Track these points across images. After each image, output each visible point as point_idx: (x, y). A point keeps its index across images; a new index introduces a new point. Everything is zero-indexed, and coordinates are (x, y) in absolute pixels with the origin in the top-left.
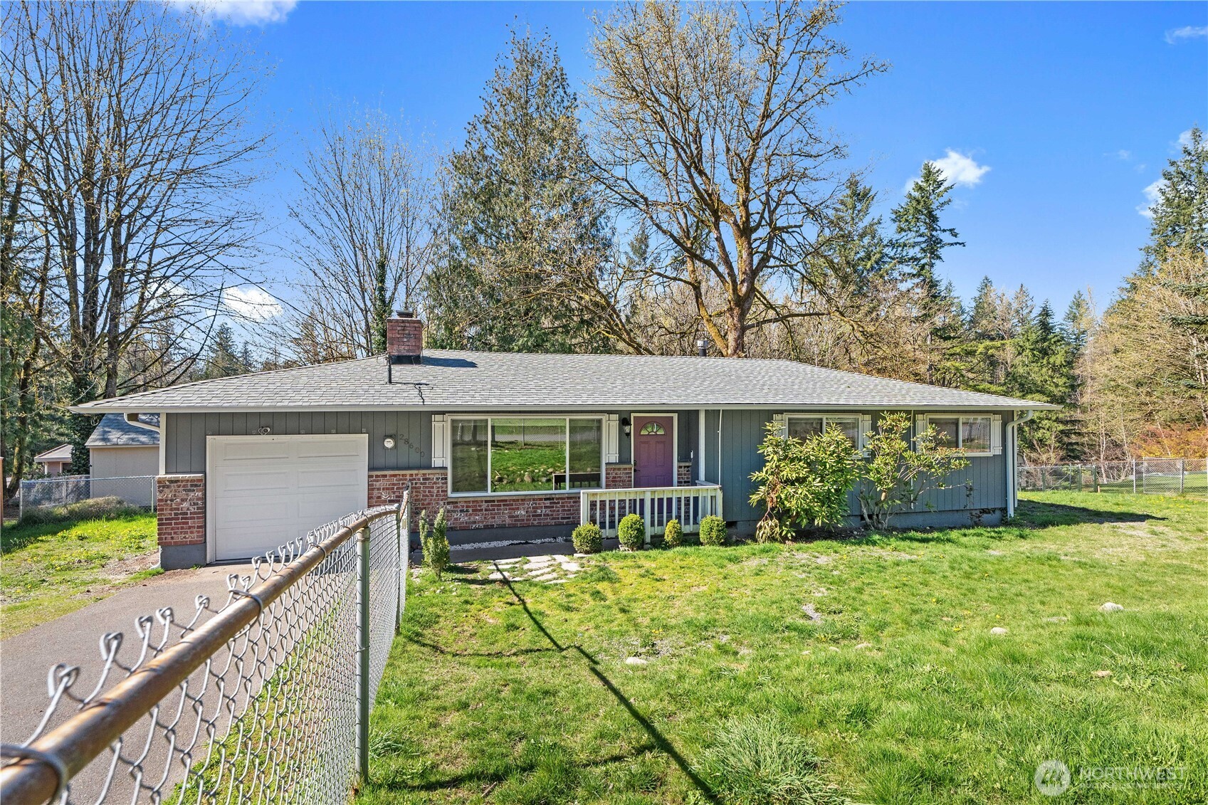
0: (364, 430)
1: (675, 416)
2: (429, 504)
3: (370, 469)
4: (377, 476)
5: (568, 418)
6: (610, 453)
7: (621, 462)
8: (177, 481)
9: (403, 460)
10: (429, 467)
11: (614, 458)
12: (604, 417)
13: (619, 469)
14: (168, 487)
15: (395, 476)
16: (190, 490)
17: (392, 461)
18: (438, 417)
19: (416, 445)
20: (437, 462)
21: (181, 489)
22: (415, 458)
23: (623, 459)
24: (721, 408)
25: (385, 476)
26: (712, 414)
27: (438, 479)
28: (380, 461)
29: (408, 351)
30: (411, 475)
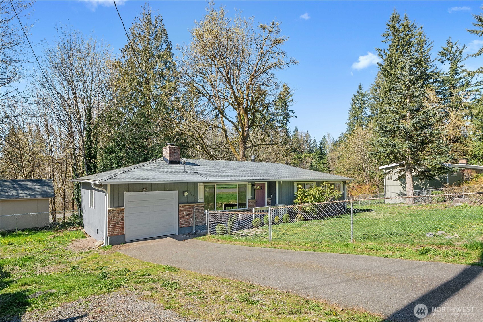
0: (177, 189)
1: (266, 183)
2: (198, 215)
3: (179, 203)
4: (183, 206)
5: (238, 184)
6: (249, 196)
7: (252, 199)
8: (115, 210)
9: (189, 200)
10: (198, 202)
11: (250, 198)
12: (248, 184)
13: (252, 201)
14: (112, 213)
15: (188, 206)
16: (120, 214)
17: (186, 201)
18: (200, 184)
19: (193, 194)
20: (200, 201)
21: (117, 213)
22: (193, 200)
23: (253, 198)
24: (282, 181)
25: (185, 206)
26: (279, 182)
27: (201, 206)
28: (182, 201)
29: (176, 159)
30: (193, 205)
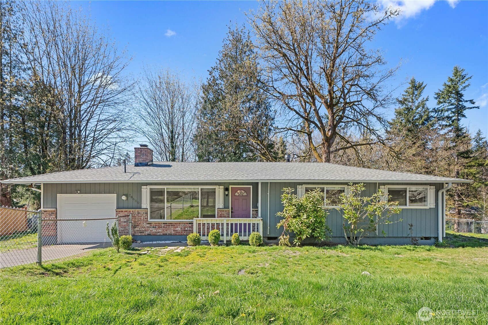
0: (115, 192)
1: (251, 186)
2: (140, 224)
3: (117, 208)
4: (119, 211)
5: (200, 187)
6: (219, 203)
7: (225, 208)
8: (46, 211)
9: (130, 205)
10: (141, 208)
11: (221, 206)
12: (217, 187)
13: (223, 211)
14: (43, 213)
15: (126, 211)
16: (51, 215)
17: (126, 205)
18: (145, 187)
19: (136, 198)
20: (144, 206)
21: (48, 214)
22: (135, 204)
23: (226, 207)
24: (269, 181)
25: (122, 211)
26: (265, 184)
27: (143, 213)
28: (121, 205)
29: (143, 161)
30: (133, 211)
